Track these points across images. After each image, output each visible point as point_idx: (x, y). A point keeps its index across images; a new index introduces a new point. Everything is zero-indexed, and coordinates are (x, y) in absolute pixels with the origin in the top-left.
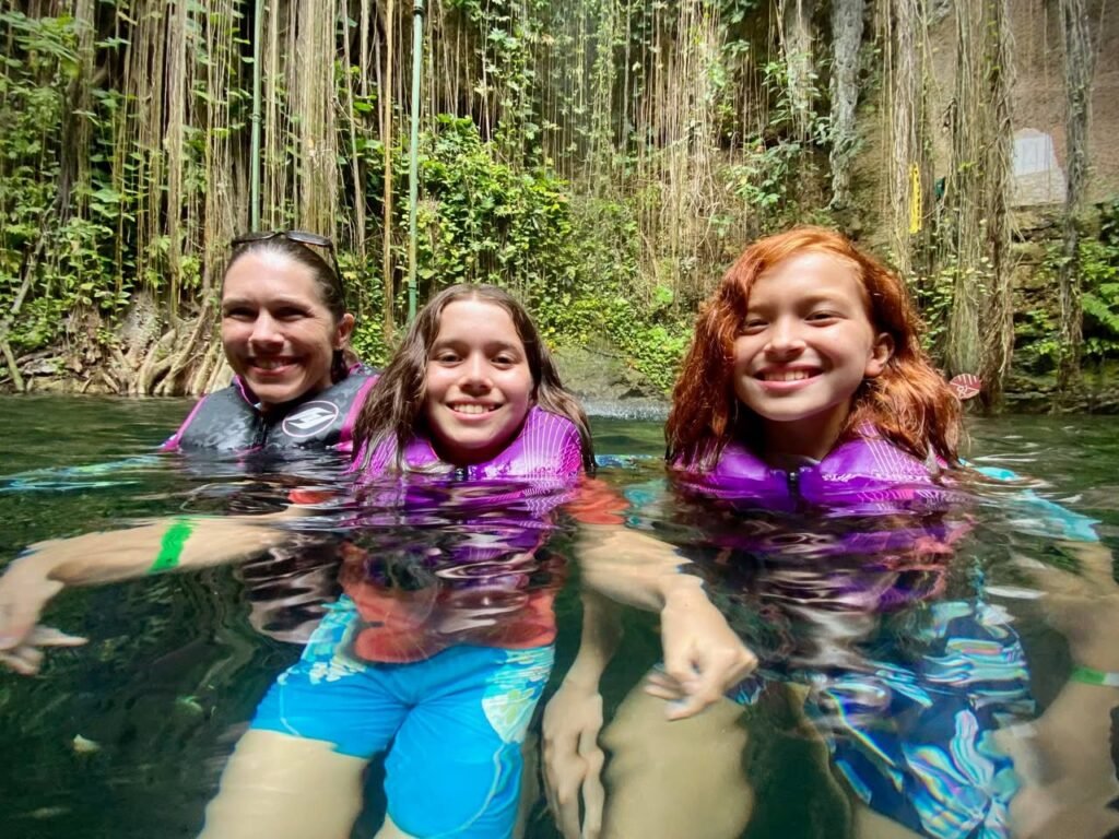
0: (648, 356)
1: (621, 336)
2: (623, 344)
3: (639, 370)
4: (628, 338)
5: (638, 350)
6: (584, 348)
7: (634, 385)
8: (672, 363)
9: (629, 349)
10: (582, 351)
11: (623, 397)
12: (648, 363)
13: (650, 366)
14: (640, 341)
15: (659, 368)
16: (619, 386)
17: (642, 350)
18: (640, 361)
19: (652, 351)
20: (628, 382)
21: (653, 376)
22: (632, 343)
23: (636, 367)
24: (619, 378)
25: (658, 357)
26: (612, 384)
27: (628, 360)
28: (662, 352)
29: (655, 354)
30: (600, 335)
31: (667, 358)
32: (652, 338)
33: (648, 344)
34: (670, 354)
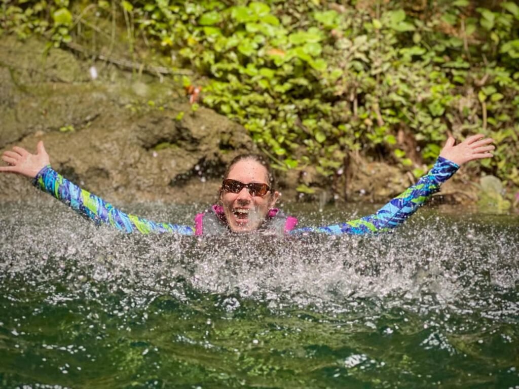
0: (236, 72)
1: (163, 19)
2: (167, 41)
3: (217, 108)
4: (179, 26)
5: (209, 57)
6: (64, 47)
7: (210, 149)
8: (296, 93)
9: (186, 53)
10: (59, 55)
11: (180, 181)
12: (236, 92)
13: (244, 100)
14: (212, 34)
15: (264, 105)
16: (171, 150)
17: (219, 58)
18: (219, 86)
19: (245, 61)
20: (194, 141)
21: (252, 125)
22: (193, 39)
23: (209, 100)
24: (168, 129)
25: (261, 77)
26: (149, 147)
27: (187, 81)
28: (272, 65)
29: (251, 69)
30: (105, 14)
31: (283, 80)
32: (242, 27)
33: (232, 41)
34: (288, 69)
